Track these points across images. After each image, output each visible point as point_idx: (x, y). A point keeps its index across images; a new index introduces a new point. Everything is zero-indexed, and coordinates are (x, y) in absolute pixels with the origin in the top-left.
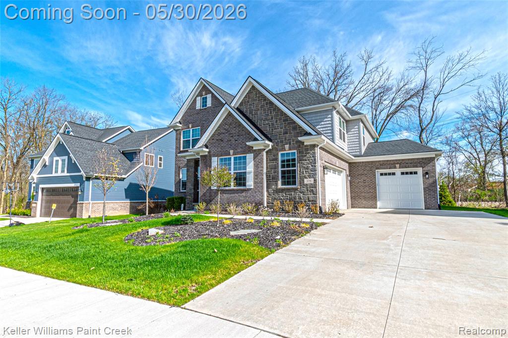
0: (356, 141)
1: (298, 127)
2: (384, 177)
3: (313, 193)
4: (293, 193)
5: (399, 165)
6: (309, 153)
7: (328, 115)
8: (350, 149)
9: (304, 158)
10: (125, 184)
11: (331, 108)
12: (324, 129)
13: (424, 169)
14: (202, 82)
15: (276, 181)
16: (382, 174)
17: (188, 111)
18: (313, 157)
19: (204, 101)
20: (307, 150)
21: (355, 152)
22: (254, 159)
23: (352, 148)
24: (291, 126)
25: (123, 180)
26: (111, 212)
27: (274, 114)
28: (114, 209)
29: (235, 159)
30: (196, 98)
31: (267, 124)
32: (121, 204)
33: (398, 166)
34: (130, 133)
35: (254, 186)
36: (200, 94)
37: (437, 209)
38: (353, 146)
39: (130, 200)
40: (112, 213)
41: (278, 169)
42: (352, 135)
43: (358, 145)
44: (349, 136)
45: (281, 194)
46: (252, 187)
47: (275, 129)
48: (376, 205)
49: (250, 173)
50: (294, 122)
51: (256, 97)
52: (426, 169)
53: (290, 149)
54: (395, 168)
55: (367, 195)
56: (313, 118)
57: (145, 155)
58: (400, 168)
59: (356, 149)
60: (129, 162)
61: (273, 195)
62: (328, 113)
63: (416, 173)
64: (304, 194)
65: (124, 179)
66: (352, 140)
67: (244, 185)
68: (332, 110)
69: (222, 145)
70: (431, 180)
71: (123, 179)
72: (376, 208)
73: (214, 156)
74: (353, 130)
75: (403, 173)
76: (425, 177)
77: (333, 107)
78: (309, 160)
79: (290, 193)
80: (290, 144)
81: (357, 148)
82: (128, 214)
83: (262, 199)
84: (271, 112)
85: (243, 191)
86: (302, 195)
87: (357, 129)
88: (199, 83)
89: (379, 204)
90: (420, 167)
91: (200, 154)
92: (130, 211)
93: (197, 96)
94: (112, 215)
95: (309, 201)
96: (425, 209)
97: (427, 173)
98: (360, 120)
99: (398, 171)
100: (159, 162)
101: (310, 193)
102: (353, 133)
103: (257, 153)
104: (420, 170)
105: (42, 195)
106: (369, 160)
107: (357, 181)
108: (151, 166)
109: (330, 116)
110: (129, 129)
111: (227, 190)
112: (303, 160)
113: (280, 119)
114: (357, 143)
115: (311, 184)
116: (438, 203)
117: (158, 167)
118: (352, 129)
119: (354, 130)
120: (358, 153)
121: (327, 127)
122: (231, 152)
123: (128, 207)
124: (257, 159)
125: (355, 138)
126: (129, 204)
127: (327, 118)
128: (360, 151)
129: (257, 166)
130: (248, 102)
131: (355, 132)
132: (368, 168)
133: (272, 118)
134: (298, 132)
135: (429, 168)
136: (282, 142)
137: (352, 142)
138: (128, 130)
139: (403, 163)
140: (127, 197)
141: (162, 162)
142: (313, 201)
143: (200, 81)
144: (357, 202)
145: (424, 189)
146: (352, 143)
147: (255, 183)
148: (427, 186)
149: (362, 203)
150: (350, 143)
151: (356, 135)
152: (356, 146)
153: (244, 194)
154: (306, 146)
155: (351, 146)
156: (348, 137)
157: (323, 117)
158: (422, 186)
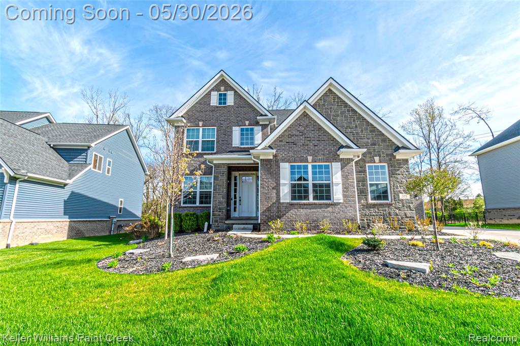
1: (387, 140)
3: (410, 209)
4: (387, 209)
6: (402, 167)
9: (398, 172)
10: (65, 194)
14: (222, 75)
15: (365, 195)
17: (197, 105)
18: (407, 171)
19: (222, 98)
20: (400, 164)
22: (342, 169)
24: (380, 137)
25: (63, 188)
26: (42, 236)
27: (358, 123)
28: (47, 232)
29: (314, 167)
30: (210, 92)
31: (351, 132)
32: (58, 224)
34: (48, 123)
35: (344, 201)
36: (216, 88)
39: (69, 218)
40: (44, 239)
41: (367, 182)
45: (372, 209)
46: (341, 201)
47: (360, 139)
49: (337, 184)
50: (383, 135)
51: (334, 102)
53: (380, 162)
57: (94, 155)
60: (66, 163)
61: (363, 210)
64: (400, 210)
65: (65, 185)
67: (329, 198)
69: (295, 149)
71: (63, 186)
73: (284, 161)
78: (402, 174)
79: (384, 209)
80: (380, 156)
82: (65, 239)
83: (356, 216)
84: (354, 121)
85: (328, 205)
86: (397, 211)
88: (219, 75)
91: (261, 158)
92: (68, 235)
93: (212, 90)
94: (44, 242)
95: (407, 217)
100: (107, 167)
101: (406, 209)
103: (345, 163)
108: (98, 171)
110: (46, 117)
111: (304, 204)
112: (396, 174)
113: (366, 129)
115: (408, 199)
117: (106, 174)
122: (310, 158)
123: (67, 228)
124: (345, 169)
126: (68, 223)
129: (345, 177)
130: (324, 105)
133: (356, 127)
134: (388, 145)
136: (370, 153)
138: (45, 119)
140: (65, 214)
141: (111, 168)
142: (410, 217)
143: (220, 73)
147: (344, 196)
153: (330, 209)
154: (398, 160)
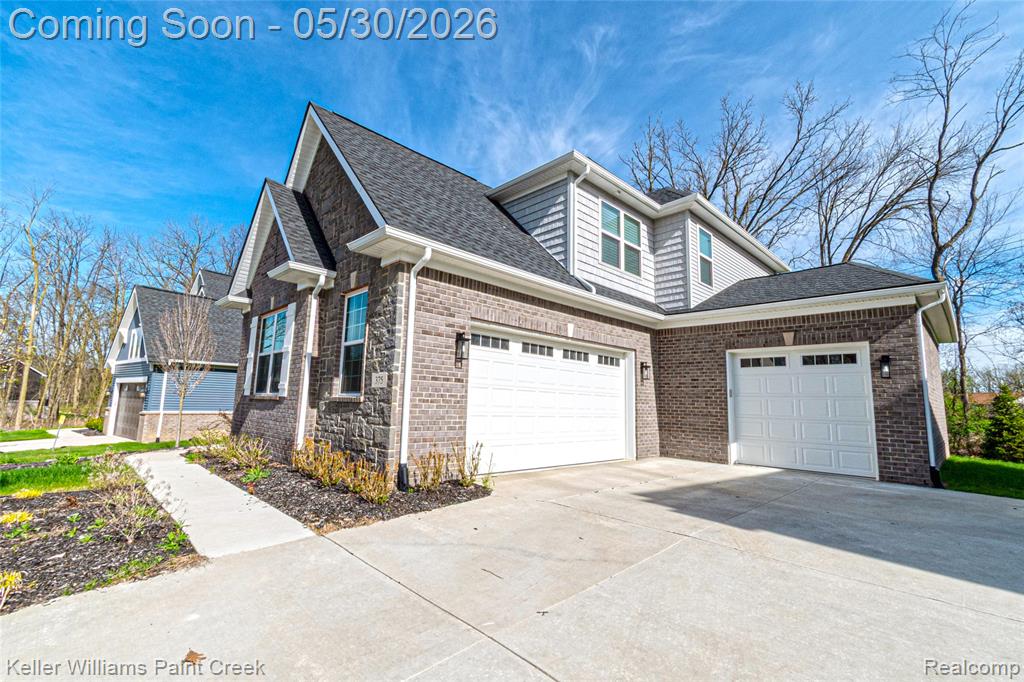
0: (675, 273)
2: (751, 370)
4: (351, 417)
5: (792, 334)
6: (386, 292)
7: (559, 195)
8: (661, 293)
9: (378, 308)
11: (566, 176)
12: (547, 237)
13: (876, 345)
16: (745, 363)
18: (393, 302)
20: (385, 281)
21: (674, 301)
22: (296, 316)
23: (666, 292)
27: (344, 190)
29: (279, 318)
31: (334, 220)
33: (788, 337)
35: (289, 393)
37: (925, 485)
38: (667, 285)
41: (340, 342)
42: (665, 258)
43: (681, 283)
44: (660, 259)
46: (285, 395)
47: (343, 231)
48: (725, 451)
49: (286, 354)
51: (327, 156)
52: (884, 345)
53: (358, 284)
54: (781, 342)
55: (701, 422)
56: (527, 211)
58: (794, 344)
59: (676, 294)
61: (325, 416)
62: (556, 192)
63: (851, 359)
64: (368, 422)
66: (667, 271)
68: (565, 182)
69: (266, 287)
70: (902, 384)
72: (724, 461)
73: (256, 313)
74: (670, 242)
75: (807, 361)
76: (878, 374)
77: (570, 172)
78: (384, 312)
80: (359, 268)
81: (678, 290)
83: (295, 429)
84: (341, 188)
85: (274, 403)
86: (365, 423)
87: (679, 240)
89: (734, 450)
90: (860, 340)
95: (374, 444)
96: (882, 479)
97: (885, 360)
98: (688, 214)
99: (794, 353)
101: (378, 420)
102: (669, 250)
103: (302, 301)
104: (862, 349)
105: (120, 396)
106: (706, 323)
107: (674, 382)
109: (562, 199)
112: (376, 314)
113: (352, 203)
114: (678, 276)
115: (383, 389)
116: (928, 461)
118: (667, 239)
119: (672, 243)
120: (681, 304)
121: (555, 229)
122: (273, 301)
124: (299, 318)
125: (675, 262)
127: (555, 205)
128: (687, 299)
129: (298, 336)
130: (318, 171)
131: (675, 248)
132: (704, 345)
133: (341, 204)
135: (894, 343)
136: (349, 265)
137: (665, 274)
139: (806, 330)
142: (380, 445)
144: (674, 442)
145: (878, 411)
146: (665, 278)
147: (290, 381)
148: (887, 403)
149: (688, 444)
150: (660, 279)
151: (676, 255)
152: (675, 284)
153: (275, 412)
154: (385, 269)
155: (663, 286)
156: (657, 263)
157: (546, 204)
158: (870, 405)
